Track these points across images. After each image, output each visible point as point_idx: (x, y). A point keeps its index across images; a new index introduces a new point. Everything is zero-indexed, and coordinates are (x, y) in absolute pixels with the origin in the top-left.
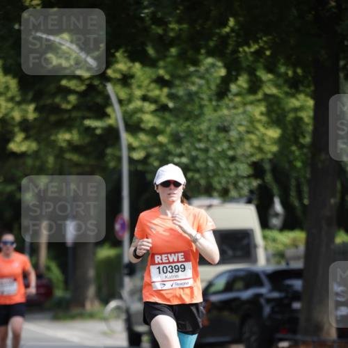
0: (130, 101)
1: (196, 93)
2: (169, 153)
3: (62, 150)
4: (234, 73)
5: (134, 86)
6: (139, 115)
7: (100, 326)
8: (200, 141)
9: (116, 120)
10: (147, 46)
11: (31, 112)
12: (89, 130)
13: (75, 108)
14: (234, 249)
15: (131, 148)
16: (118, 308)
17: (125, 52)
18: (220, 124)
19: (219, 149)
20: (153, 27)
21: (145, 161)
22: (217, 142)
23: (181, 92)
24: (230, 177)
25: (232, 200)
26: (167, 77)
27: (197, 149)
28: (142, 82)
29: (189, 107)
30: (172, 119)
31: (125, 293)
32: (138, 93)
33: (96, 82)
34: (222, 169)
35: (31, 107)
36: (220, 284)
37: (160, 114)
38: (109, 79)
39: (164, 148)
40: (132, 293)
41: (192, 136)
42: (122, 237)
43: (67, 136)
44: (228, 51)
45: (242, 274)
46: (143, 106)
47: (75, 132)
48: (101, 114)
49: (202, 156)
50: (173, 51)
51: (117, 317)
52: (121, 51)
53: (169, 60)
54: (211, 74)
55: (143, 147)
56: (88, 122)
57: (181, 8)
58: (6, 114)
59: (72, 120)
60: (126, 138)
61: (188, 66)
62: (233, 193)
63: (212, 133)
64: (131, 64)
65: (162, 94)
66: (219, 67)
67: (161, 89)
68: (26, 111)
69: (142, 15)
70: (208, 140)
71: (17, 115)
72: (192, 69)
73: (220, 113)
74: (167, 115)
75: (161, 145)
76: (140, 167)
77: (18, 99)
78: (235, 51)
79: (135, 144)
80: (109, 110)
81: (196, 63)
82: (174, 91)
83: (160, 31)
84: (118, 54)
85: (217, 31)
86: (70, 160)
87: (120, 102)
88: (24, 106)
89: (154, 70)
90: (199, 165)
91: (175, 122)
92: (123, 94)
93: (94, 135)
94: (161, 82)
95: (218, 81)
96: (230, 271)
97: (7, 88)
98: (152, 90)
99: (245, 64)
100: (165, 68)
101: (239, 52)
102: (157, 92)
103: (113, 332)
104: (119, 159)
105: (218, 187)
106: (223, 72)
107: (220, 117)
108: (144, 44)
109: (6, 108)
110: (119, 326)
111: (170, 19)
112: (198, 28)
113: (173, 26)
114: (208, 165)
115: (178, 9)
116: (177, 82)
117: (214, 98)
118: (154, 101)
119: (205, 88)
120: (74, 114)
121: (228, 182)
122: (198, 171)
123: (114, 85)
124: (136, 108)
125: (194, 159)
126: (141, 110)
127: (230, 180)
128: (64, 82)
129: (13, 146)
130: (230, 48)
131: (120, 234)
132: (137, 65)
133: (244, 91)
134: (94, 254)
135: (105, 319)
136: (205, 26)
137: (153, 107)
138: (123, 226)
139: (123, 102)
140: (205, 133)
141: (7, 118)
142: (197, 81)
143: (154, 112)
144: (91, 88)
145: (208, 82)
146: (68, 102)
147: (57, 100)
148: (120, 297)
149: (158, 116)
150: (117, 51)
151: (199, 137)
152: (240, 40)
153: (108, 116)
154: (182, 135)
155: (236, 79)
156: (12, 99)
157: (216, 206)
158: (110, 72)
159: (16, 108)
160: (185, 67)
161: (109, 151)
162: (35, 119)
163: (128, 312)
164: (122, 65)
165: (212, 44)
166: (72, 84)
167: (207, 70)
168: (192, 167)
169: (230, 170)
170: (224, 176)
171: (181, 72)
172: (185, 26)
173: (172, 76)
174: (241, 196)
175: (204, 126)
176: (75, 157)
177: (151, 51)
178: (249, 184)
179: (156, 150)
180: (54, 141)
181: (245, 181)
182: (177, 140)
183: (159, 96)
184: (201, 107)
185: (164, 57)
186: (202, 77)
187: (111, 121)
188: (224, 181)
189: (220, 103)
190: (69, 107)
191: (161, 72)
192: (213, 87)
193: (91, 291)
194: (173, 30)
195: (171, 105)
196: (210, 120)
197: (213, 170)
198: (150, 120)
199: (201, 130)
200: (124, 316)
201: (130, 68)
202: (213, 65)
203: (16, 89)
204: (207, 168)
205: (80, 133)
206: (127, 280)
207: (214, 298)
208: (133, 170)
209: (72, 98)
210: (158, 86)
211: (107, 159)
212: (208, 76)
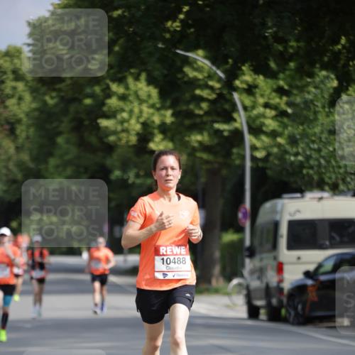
0: (253, 107)
1: (312, 101)
2: (286, 152)
3: (194, 149)
4: (345, 84)
5: (258, 95)
6: (262, 120)
7: (224, 300)
8: (313, 142)
9: (241, 124)
10: (269, 60)
11: (168, 116)
12: (218, 132)
13: (207, 113)
14: (341, 236)
15: (254, 148)
16: (240, 285)
17: (250, 66)
18: (331, 127)
19: (331, 149)
20: (275, 44)
21: (266, 159)
22: (329, 143)
23: (298, 100)
24: (340, 174)
25: (342, 193)
26: (286, 87)
27: (311, 149)
28: (265, 91)
29: (305, 113)
30: (290, 123)
31: (246, 272)
32: (261, 101)
33: (225, 92)
34: (333, 167)
35: (169, 113)
36: (329, 266)
37: (279, 119)
38: (236, 89)
39: (282, 148)
40: (252, 272)
41: (308, 138)
42: (244, 223)
43: (199, 138)
44: (340, 65)
45: (348, 257)
46: (265, 112)
47: (206, 134)
48: (229, 118)
49: (315, 155)
50: (292, 65)
51: (239, 293)
52: (246, 65)
53: (287, 73)
54: (325, 85)
55: (265, 148)
56: (217, 126)
57: (299, 29)
58: (148, 119)
59: (205, 123)
60: (249, 139)
61: (305, 77)
62: (342, 187)
63: (324, 136)
64: (256, 77)
65: (281, 102)
66: (332, 79)
67: (281, 98)
68: (165, 116)
69: (267, 34)
70: (321, 141)
71: (157, 120)
72: (309, 80)
73: (332, 118)
74: (285, 120)
75: (279, 145)
76: (260, 164)
77: (158, 106)
78: (346, 65)
79: (258, 144)
80: (235, 115)
81: (311, 75)
82: (292, 99)
83: (280, 48)
84: (244, 68)
85: (331, 48)
86: (201, 158)
87: (245, 108)
88: (163, 112)
89: (275, 81)
90: (312, 162)
91: (292, 126)
92: (248, 102)
93: (223, 137)
94: (280, 91)
95: (331, 91)
96: (338, 255)
97: (149, 96)
98: (273, 99)
100: (284, 80)
101: (350, 66)
102: (277, 100)
103: (235, 305)
104: (243, 158)
105: (330, 182)
106: (335, 84)
107: (331, 122)
108: (267, 59)
109: (148, 113)
110: (240, 300)
111: (290, 37)
112: (314, 46)
113: (293, 44)
114: (320, 163)
115: (297, 29)
116: (295, 92)
117: (326, 105)
118: (275, 108)
119: (320, 96)
120: (205, 119)
121: (337, 178)
122: (311, 167)
123: (240, 94)
124: (259, 114)
125: (308, 158)
126: (263, 116)
127: (339, 176)
128: (198, 92)
129: (152, 146)
130: (342, 62)
131: (243, 221)
132: (261, 77)
134: (220, 238)
135: (228, 294)
136: (320, 44)
137: (274, 113)
138: (245, 215)
139: (249, 109)
140: (318, 135)
141: (148, 122)
142: (313, 90)
143: (274, 118)
144: (220, 96)
145: (322, 91)
146: (201, 108)
147: (192, 107)
148: (242, 276)
149: (278, 121)
150: (244, 65)
151: (313, 138)
152: (350, 56)
153: (235, 120)
154: (298, 137)
155: (347, 89)
156: (153, 106)
157: (327, 198)
158: (237, 83)
159: (156, 113)
160: (301, 78)
161: (235, 150)
162: (172, 123)
163: (248, 288)
164: (247, 77)
165: (326, 59)
166: (205, 93)
167: (322, 82)
168: (306, 165)
169: (340, 167)
170: (334, 172)
171: (299, 83)
172: (302, 44)
173: (290, 86)
174: (349, 190)
175: (317, 130)
176: (205, 156)
177: (273, 65)
179: (275, 150)
180: (188, 142)
181: (353, 177)
182: (293, 141)
183: (279, 104)
184: (316, 113)
185: (283, 70)
186: (316, 87)
187: (237, 125)
188: (333, 176)
189: (332, 110)
190: (201, 112)
191: (281, 83)
192: (326, 96)
193: (217, 270)
194: (292, 47)
195: (290, 111)
196: (322, 124)
197: (325, 167)
198: (271, 124)
199: (315, 133)
200: (245, 292)
201: (255, 79)
202: (327, 77)
203: (157, 97)
204: (320, 165)
205: (210, 135)
206: (247, 261)
207: (323, 278)
208: (255, 166)
209: (204, 105)
210: (279, 95)
211: (234, 157)
212: (322, 86)
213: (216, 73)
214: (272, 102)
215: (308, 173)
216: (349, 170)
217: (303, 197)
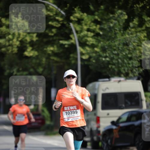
0: (81, 31)
1: (113, 27)
2: (100, 56)
3: (49, 54)
4: (132, 17)
5: (83, 24)
6: (86, 38)
8: (115, 50)
9: (75, 41)
10: (90, 5)
11: (35, 37)
12: (62, 45)
13: (55, 35)
14: (131, 102)
15: (82, 54)
17: (79, 8)
18: (124, 42)
19: (124, 54)
21: (89, 60)
22: (123, 50)
23: (106, 27)
24: (130, 67)
25: (131, 78)
26: (99, 20)
28: (87, 22)
29: (110, 34)
30: (101, 40)
32: (85, 27)
33: (65, 23)
34: (126, 64)
35: (35, 35)
36: (125, 118)
37: (96, 37)
38: (71, 21)
39: (98, 54)
41: (111, 48)
43: (52, 49)
44: (129, 7)
45: (135, 113)
46: (88, 34)
47: (55, 46)
48: (68, 38)
49: (115, 57)
50: (102, 7)
52: (77, 7)
53: (100, 11)
54: (120, 18)
55: (88, 54)
56: (61, 42)
58: (23, 38)
59: (55, 40)
60: (79, 49)
61: (109, 14)
62: (131, 75)
63: (121, 46)
65: (96, 28)
66: (124, 15)
67: (96, 26)
68: (32, 37)
70: (119, 49)
71: (28, 39)
72: (111, 16)
73: (125, 37)
74: (99, 38)
75: (96, 52)
76: (86, 63)
78: (132, 7)
79: (84, 52)
80: (71, 36)
81: (113, 13)
82: (102, 26)
84: (76, 9)
86: (53, 60)
87: (77, 32)
88: (31, 34)
89: (93, 16)
90: (114, 61)
91: (103, 41)
92: (78, 28)
93: (65, 48)
94: (96, 22)
95: (124, 21)
96: (129, 112)
98: (92, 26)
99: (136, 13)
100: (98, 15)
101: (134, 7)
102: (94, 27)
104: (76, 59)
105: (124, 72)
106: (126, 17)
107: (125, 39)
108: (88, 4)
109: (23, 35)
114: (118, 62)
116: (104, 22)
118: (93, 31)
119: (117, 24)
120: (55, 38)
121: (128, 70)
122: (114, 64)
123: (74, 24)
124: (85, 35)
125: (112, 59)
126: (87, 36)
128: (50, 23)
129: (26, 54)
130: (130, 5)
132: (85, 14)
133: (136, 26)
137: (92, 34)
139: (79, 32)
140: (117, 46)
141: (24, 40)
142: (114, 21)
143: (92, 37)
144: (63, 25)
145: (119, 22)
146: (52, 32)
147: (47, 31)
149: (95, 38)
150: (75, 7)
151: (115, 48)
152: (134, 1)
153: (71, 39)
154: (106, 47)
155: (133, 20)
157: (123, 81)
158: (72, 18)
159: (28, 35)
160: (108, 14)
161: (72, 55)
162: (37, 40)
164: (78, 14)
165: (121, 3)
166: (54, 24)
167: (118, 16)
168: (111, 63)
169: (129, 64)
170: (127, 67)
171: (106, 17)
173: (102, 19)
174: (134, 76)
175: (117, 43)
176: (55, 59)
177: (92, 8)
178: (139, 70)
179: (94, 55)
180: (46, 51)
181: (137, 69)
182: (104, 50)
183: (95, 29)
184: (115, 34)
185: (97, 10)
186: (115, 20)
187: (72, 41)
188: (126, 69)
189: (125, 32)
190: (53, 34)
191: (96, 17)
192: (121, 24)
195: (101, 33)
196: (120, 40)
197: (121, 64)
198: (91, 40)
199: (115, 45)
201: (82, 15)
202: (121, 14)
205: (57, 47)
207: (121, 125)
208: (83, 64)
209: (54, 30)
210: (95, 24)
211: (71, 59)
212: (118, 19)
213: (60, 12)
214: (91, 28)
215: (112, 67)
216: (134, 65)
217: (109, 80)
